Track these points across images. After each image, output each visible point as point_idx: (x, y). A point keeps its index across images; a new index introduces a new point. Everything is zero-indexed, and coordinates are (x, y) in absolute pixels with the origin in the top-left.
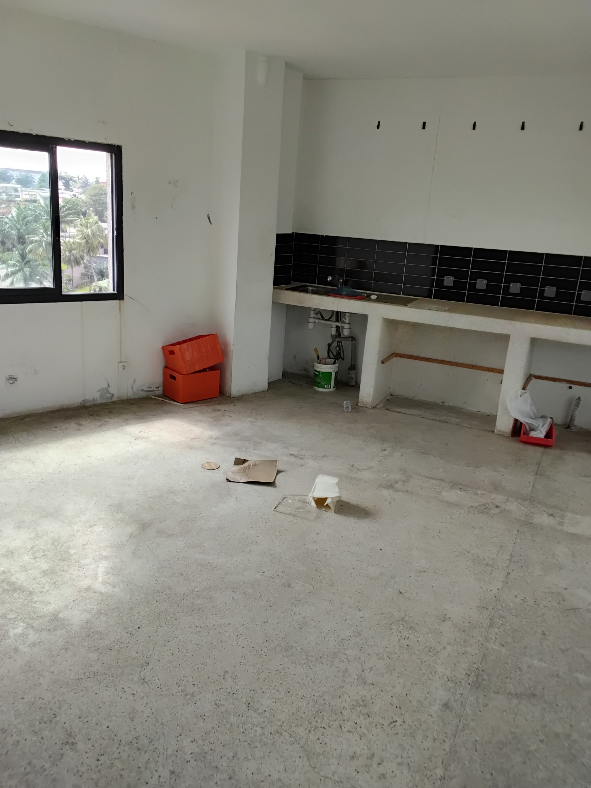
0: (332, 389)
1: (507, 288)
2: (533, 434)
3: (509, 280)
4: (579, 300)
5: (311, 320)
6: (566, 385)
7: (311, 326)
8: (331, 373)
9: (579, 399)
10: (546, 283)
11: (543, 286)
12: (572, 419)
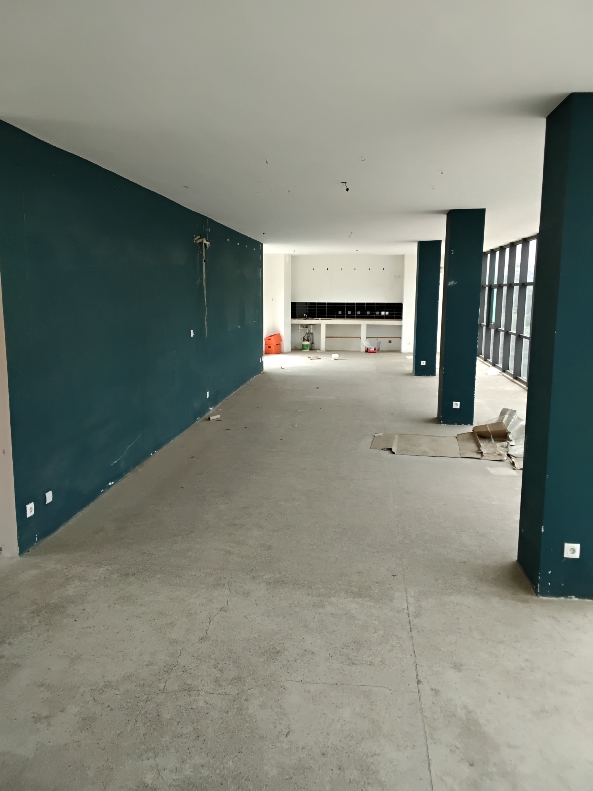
0: (309, 350)
1: (357, 313)
2: (371, 350)
3: (357, 311)
4: (376, 315)
5: (299, 329)
6: (376, 339)
7: (299, 331)
8: (308, 345)
9: (380, 342)
10: (367, 311)
11: (366, 312)
12: (379, 348)
